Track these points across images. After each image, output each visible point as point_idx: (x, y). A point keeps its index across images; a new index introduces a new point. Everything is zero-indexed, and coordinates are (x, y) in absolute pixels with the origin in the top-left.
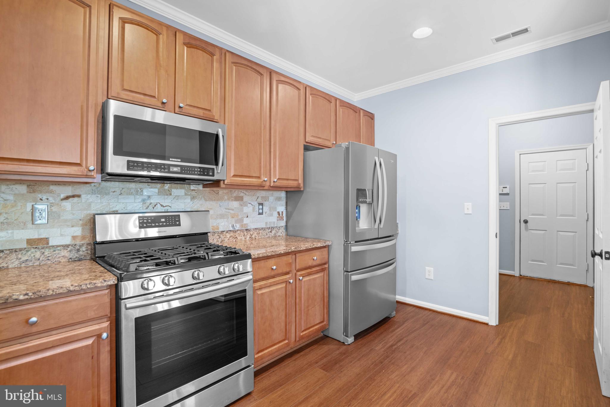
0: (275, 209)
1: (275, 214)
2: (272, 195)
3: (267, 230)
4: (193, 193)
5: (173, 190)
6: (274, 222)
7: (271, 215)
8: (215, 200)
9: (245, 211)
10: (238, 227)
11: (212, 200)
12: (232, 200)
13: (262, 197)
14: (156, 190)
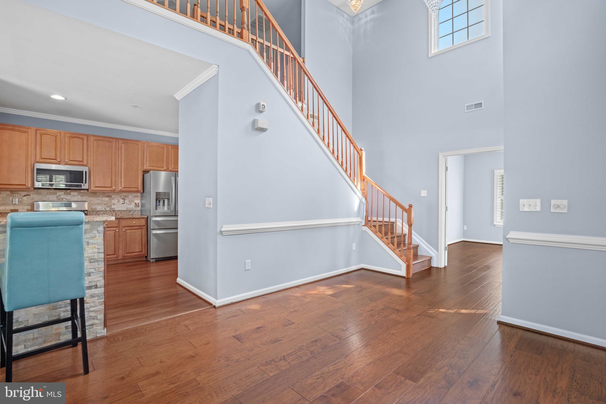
0: (133, 201)
1: (133, 204)
2: (131, 195)
3: (127, 211)
4: (82, 194)
5: (71, 193)
6: (132, 208)
7: (131, 204)
8: (94, 197)
9: (112, 202)
10: (108, 209)
11: (93, 197)
12: (105, 197)
13: (124, 196)
14: (63, 193)
